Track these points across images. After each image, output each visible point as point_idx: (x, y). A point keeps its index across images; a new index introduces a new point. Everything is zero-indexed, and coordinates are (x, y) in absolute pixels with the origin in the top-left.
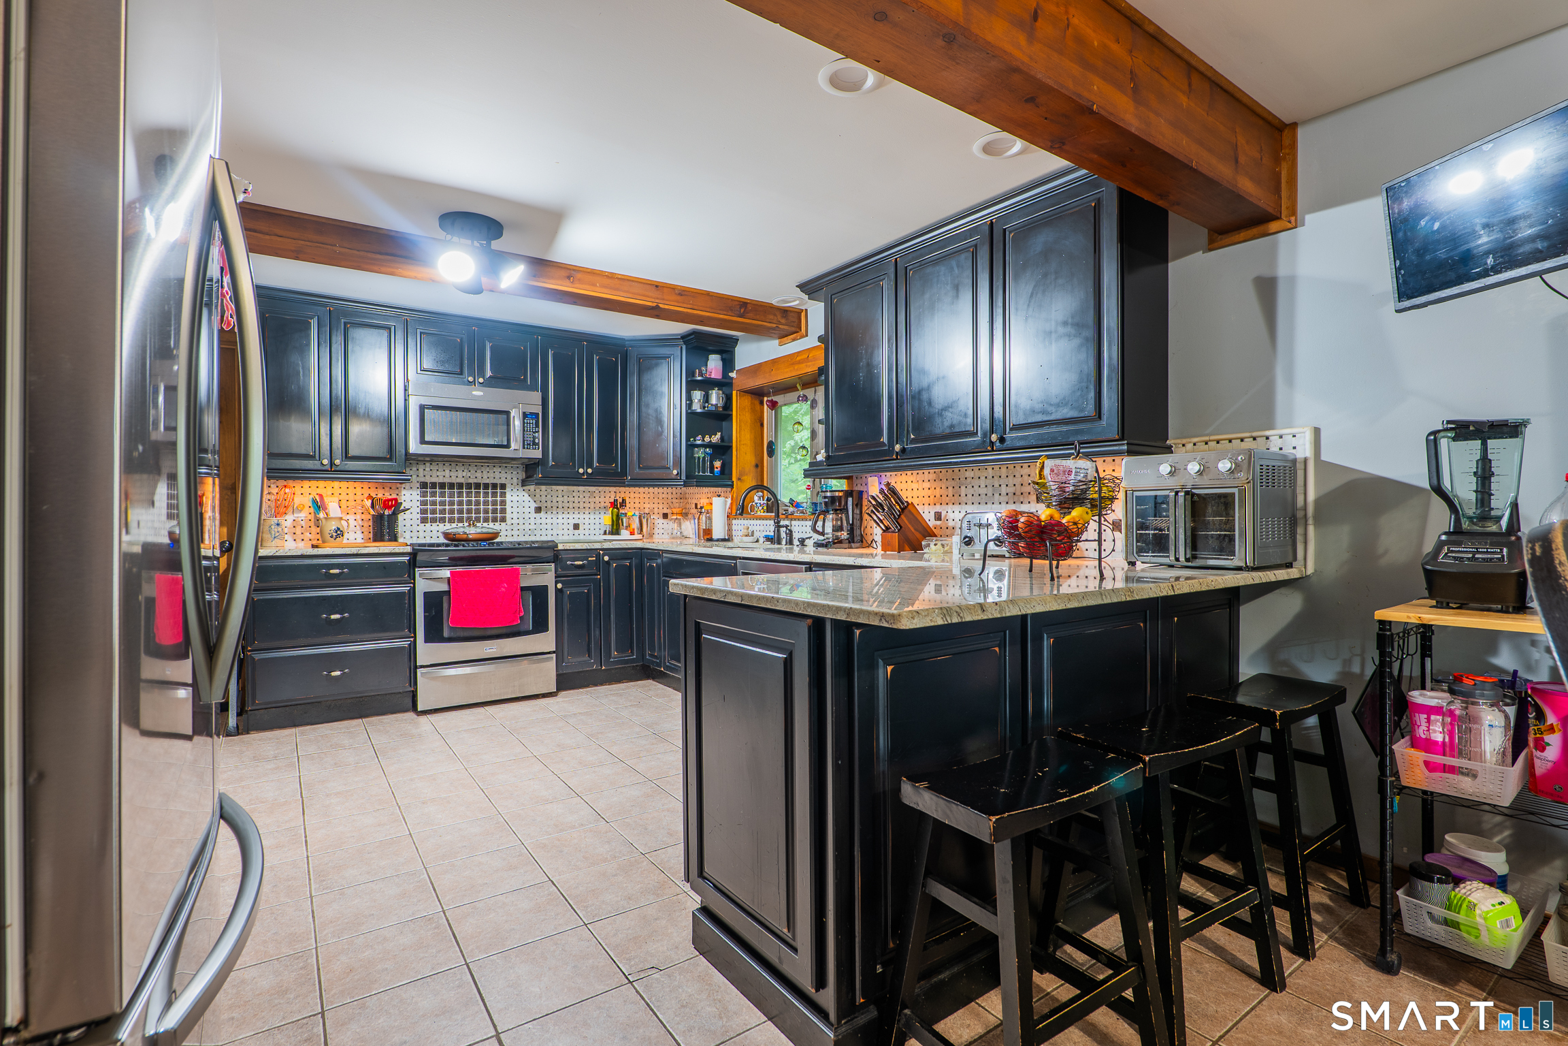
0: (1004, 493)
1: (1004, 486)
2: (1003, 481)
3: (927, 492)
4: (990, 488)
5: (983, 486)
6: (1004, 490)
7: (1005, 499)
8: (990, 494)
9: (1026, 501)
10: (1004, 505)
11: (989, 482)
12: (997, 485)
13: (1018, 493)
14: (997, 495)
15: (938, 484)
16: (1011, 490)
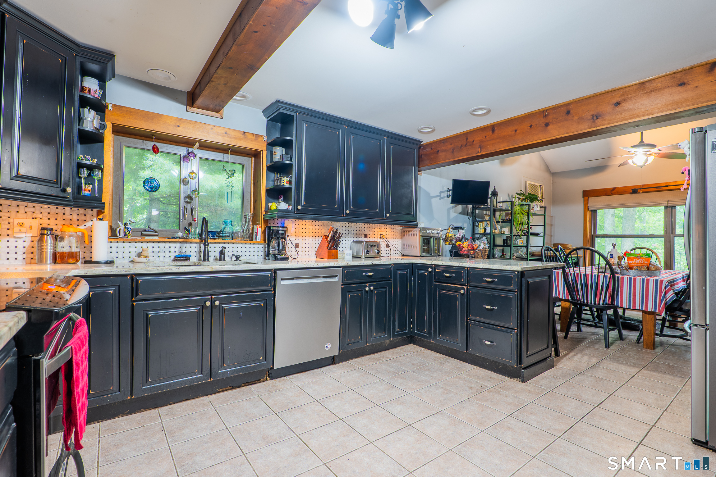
0: (352, 233)
1: (352, 231)
2: (352, 229)
3: (317, 231)
4: (347, 231)
5: (344, 230)
6: (352, 232)
7: (353, 236)
8: (347, 233)
9: (361, 237)
10: (352, 238)
11: (347, 228)
12: (350, 230)
13: (358, 234)
14: (350, 234)
15: (322, 227)
16: (355, 232)
